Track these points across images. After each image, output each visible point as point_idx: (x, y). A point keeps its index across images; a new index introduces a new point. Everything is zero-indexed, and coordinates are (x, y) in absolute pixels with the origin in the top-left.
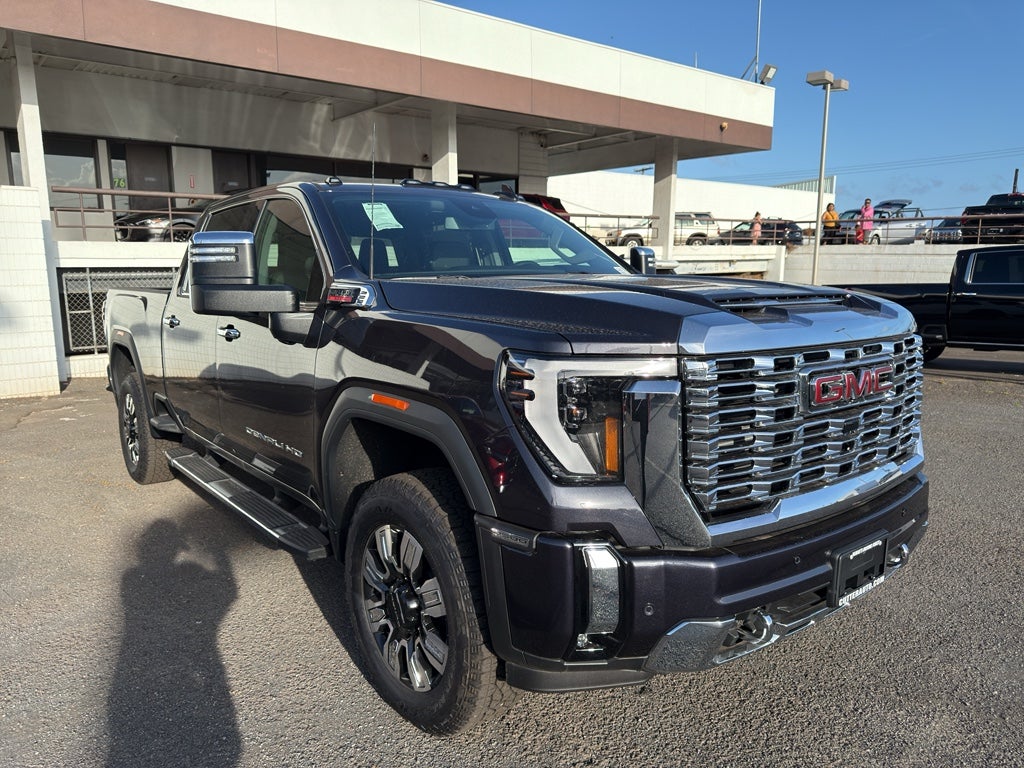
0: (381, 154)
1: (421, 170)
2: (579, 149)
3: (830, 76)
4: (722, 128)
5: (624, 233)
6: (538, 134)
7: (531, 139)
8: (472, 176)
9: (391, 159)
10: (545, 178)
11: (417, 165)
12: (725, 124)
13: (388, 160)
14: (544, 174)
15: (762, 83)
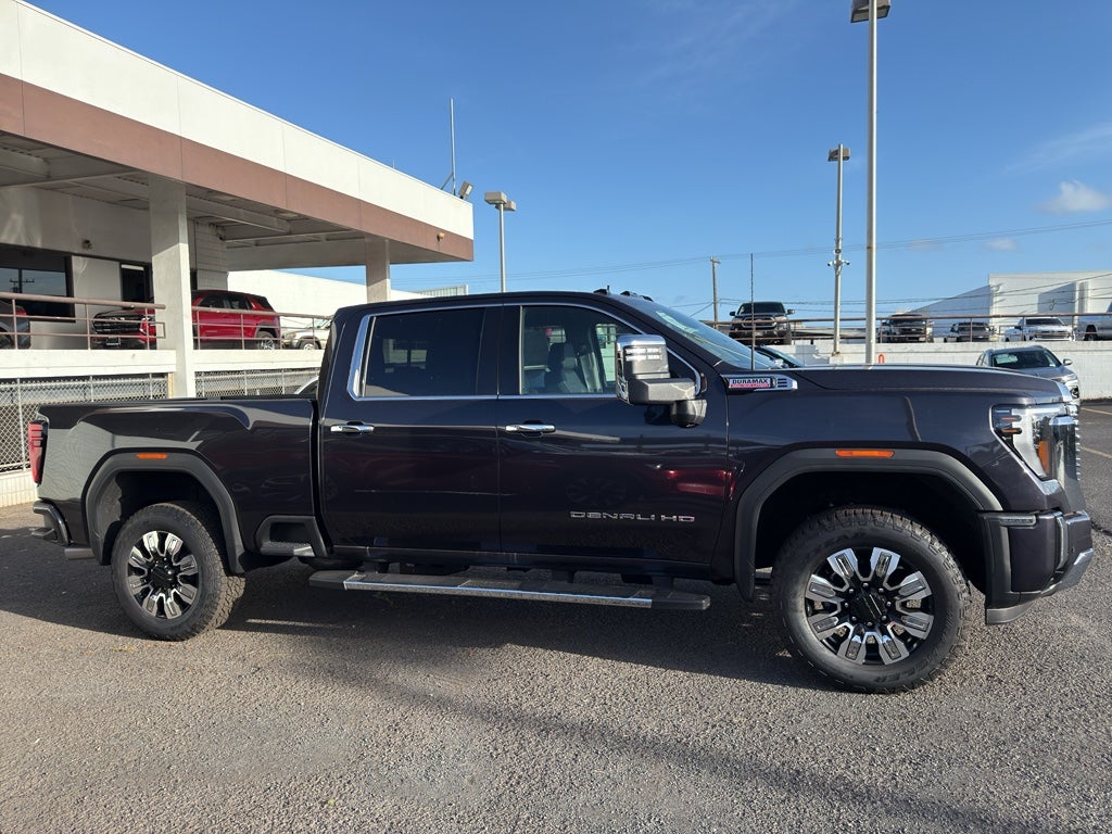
0: (29, 236)
1: (81, 258)
2: (257, 245)
3: (504, 198)
4: (438, 238)
5: (299, 336)
6: (216, 225)
7: (208, 230)
8: (142, 269)
9: (43, 242)
10: (225, 274)
11: (76, 252)
12: (442, 235)
13: (38, 244)
14: (223, 269)
15: (462, 198)
